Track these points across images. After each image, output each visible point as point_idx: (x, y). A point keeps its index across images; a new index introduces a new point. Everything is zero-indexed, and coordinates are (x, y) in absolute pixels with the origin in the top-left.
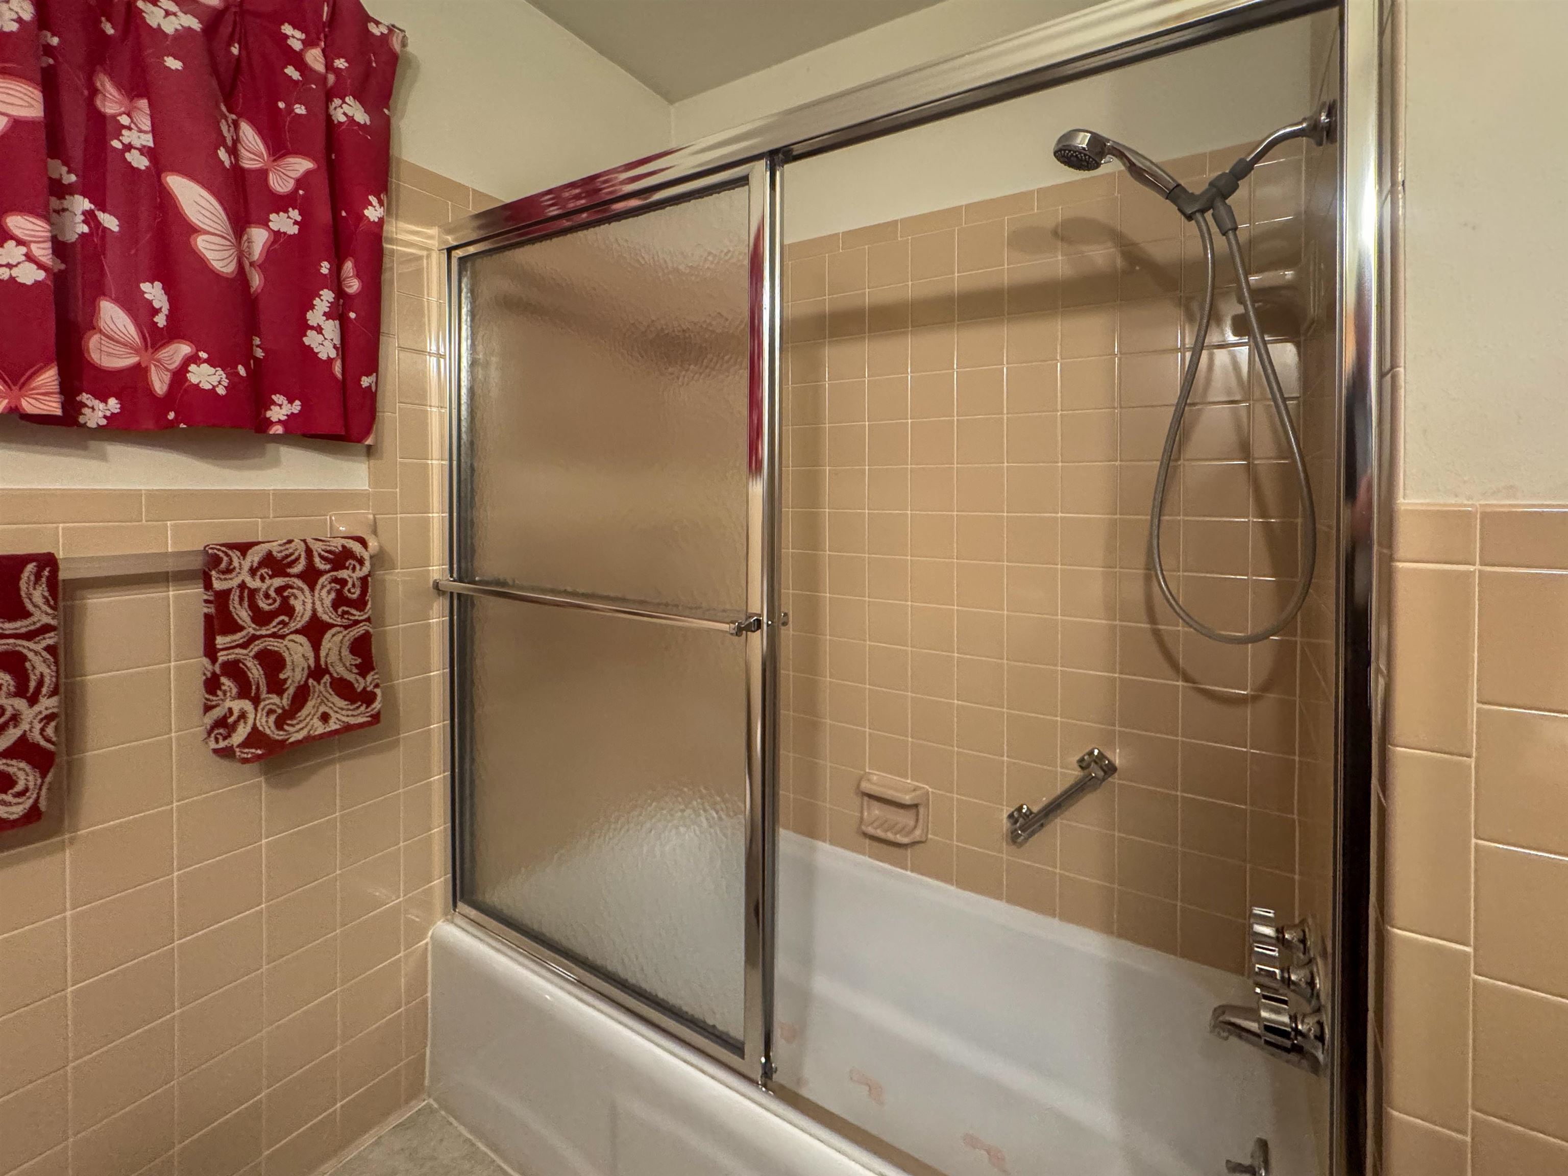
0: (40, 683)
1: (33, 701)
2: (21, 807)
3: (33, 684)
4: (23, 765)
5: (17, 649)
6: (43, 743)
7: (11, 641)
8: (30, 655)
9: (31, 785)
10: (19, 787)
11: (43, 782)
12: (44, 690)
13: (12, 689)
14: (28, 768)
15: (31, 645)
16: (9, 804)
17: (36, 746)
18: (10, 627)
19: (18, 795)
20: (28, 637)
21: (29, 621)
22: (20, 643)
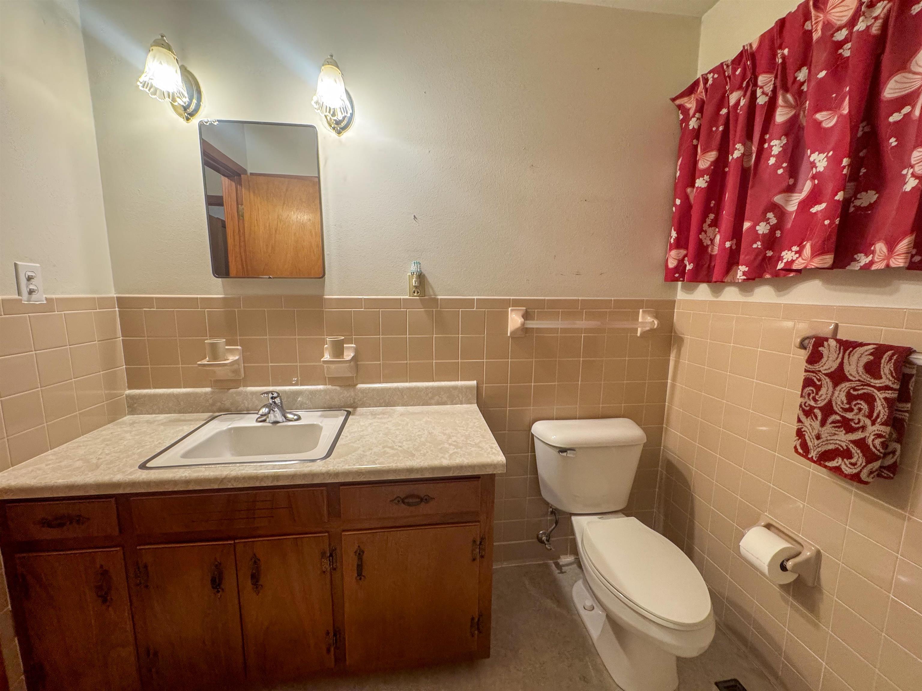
0: (878, 416)
1: (873, 423)
2: (851, 470)
3: (875, 415)
4: (859, 451)
5: (874, 394)
6: (871, 446)
7: (873, 389)
8: (877, 399)
9: (859, 463)
10: (853, 461)
11: (865, 466)
12: (879, 420)
13: (867, 413)
14: (861, 455)
15: (878, 393)
16: (845, 464)
17: (869, 447)
18: (874, 382)
19: (851, 464)
20: (879, 389)
21: (881, 381)
22: (875, 391)
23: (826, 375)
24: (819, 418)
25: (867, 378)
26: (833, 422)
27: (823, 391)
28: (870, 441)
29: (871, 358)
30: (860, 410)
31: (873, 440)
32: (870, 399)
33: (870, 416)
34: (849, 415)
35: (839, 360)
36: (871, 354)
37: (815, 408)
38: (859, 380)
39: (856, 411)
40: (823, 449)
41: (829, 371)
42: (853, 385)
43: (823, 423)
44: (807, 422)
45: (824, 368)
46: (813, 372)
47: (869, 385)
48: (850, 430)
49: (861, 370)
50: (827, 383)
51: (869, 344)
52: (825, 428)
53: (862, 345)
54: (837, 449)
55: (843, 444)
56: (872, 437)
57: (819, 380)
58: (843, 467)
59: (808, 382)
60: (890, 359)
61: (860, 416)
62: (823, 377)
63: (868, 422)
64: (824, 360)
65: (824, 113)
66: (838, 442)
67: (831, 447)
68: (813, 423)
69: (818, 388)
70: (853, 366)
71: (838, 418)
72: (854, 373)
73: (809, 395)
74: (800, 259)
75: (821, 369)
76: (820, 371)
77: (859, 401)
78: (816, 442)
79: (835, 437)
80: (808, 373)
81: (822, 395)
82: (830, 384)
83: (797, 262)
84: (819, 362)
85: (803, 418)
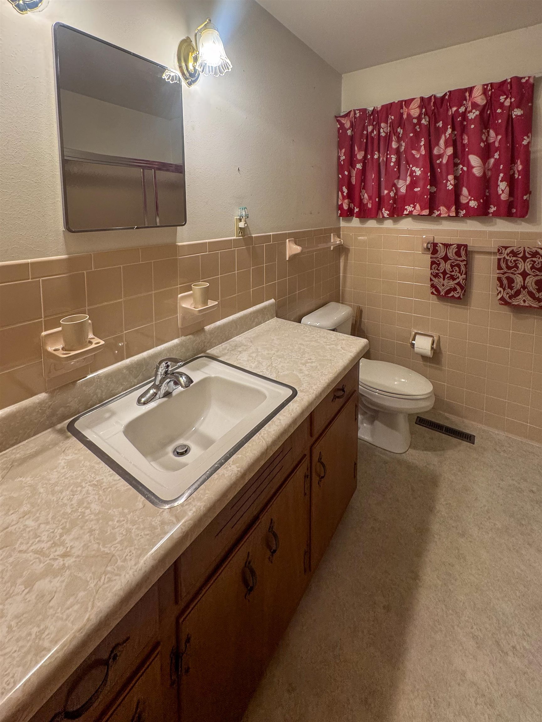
0: (463, 272)
2: (458, 295)
4: (459, 287)
8: (461, 265)
9: (460, 292)
11: (462, 292)
16: (456, 294)
17: (461, 284)
18: (459, 259)
19: (457, 293)
20: (461, 261)
21: (462, 258)
22: (460, 262)
23: (441, 258)
24: (442, 277)
25: (456, 257)
26: (447, 278)
27: (441, 265)
28: (461, 282)
29: (457, 249)
30: (456, 270)
31: (462, 282)
32: (459, 266)
33: (459, 272)
34: (453, 274)
35: (445, 252)
36: (457, 248)
37: (439, 273)
38: (454, 259)
39: (455, 271)
40: (445, 290)
41: (442, 257)
42: (452, 261)
43: (444, 279)
44: (436, 280)
45: (440, 255)
46: (435, 258)
47: (457, 260)
48: (454, 279)
49: (454, 254)
50: (442, 262)
51: (454, 244)
52: (445, 281)
53: (452, 245)
54: (451, 288)
55: (453, 286)
56: (462, 280)
57: (438, 261)
58: (455, 295)
59: (433, 263)
60: (464, 249)
61: (456, 273)
62: (440, 260)
63: (459, 275)
64: (439, 253)
65: (415, 151)
66: (450, 285)
67: (448, 288)
68: (440, 280)
69: (439, 265)
70: (451, 254)
71: (449, 275)
72: (452, 256)
73: (435, 268)
74: (415, 210)
75: (438, 256)
76: (438, 257)
77: (455, 267)
78: (443, 288)
79: (449, 284)
80: (432, 259)
81: (441, 267)
82: (443, 262)
83: (414, 211)
84: (437, 253)
85: (434, 279)
